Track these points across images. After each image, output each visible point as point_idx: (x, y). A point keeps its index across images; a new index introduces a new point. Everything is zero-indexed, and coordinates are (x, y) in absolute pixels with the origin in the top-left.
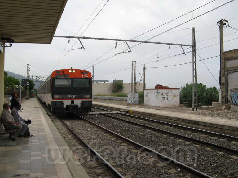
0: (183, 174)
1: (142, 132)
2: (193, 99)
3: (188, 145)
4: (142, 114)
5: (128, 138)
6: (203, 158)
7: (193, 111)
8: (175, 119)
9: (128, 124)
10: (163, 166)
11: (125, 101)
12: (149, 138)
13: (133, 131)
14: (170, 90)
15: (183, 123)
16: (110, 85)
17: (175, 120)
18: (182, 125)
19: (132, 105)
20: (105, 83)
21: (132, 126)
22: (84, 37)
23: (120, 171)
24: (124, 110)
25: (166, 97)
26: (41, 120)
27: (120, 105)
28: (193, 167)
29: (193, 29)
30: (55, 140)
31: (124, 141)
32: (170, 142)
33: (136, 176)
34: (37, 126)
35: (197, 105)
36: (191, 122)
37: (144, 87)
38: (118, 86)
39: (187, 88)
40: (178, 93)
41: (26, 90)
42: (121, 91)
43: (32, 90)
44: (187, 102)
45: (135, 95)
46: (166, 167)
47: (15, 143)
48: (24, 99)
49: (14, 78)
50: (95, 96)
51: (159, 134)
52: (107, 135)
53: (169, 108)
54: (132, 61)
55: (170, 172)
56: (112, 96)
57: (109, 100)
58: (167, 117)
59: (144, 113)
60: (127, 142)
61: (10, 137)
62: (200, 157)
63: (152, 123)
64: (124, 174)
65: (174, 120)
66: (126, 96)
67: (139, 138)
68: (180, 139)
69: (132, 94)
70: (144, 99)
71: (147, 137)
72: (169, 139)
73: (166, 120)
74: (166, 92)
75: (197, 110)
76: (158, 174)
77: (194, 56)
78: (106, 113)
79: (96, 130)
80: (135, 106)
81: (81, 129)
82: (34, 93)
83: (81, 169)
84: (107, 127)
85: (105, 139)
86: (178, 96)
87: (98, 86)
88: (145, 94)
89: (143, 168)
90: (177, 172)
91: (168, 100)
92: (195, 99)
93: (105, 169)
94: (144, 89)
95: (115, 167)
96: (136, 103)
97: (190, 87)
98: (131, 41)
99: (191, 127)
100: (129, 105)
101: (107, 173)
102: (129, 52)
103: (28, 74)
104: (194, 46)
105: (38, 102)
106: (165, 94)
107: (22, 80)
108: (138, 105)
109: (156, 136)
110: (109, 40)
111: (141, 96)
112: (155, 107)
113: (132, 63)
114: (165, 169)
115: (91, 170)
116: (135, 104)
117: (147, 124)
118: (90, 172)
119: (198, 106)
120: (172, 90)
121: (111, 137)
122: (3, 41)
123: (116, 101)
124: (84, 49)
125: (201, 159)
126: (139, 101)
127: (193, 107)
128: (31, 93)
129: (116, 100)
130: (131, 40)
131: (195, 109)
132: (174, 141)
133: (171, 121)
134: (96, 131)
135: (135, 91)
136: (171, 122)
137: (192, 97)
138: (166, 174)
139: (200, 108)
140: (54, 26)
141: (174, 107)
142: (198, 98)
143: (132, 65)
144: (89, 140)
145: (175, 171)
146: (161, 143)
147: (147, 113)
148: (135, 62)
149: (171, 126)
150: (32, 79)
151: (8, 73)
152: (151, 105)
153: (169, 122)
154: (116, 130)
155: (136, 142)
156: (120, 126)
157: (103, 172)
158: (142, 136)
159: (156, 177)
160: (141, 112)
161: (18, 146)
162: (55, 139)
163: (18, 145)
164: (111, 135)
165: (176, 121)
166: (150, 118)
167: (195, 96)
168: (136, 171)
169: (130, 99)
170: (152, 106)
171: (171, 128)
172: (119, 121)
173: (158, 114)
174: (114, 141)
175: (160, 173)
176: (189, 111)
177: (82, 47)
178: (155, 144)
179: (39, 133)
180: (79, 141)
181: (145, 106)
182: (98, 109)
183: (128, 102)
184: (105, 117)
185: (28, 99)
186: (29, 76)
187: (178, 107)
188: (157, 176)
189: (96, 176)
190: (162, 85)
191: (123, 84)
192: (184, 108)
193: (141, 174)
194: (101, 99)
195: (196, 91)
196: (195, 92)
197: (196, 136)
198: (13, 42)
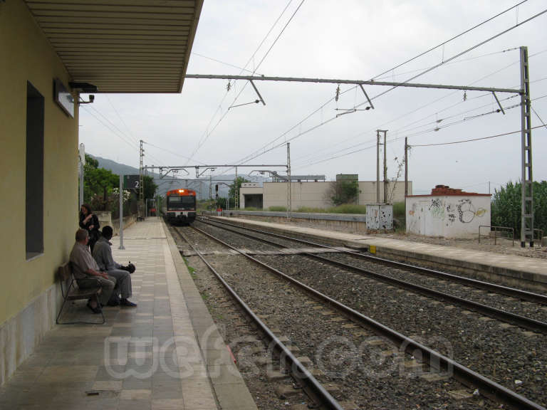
0: (485, 404)
1: (395, 297)
2: (523, 219)
3: (504, 331)
4: (400, 255)
5: (361, 311)
6: (539, 366)
7: (522, 248)
8: (475, 268)
9: (363, 278)
10: (437, 381)
11: (363, 225)
12: (410, 313)
13: (374, 294)
14: (466, 198)
15: (495, 277)
16: (327, 187)
17: (478, 270)
18: (493, 281)
19: (377, 233)
20: (316, 181)
21: (372, 283)
22: (263, 76)
23: (333, 389)
24: (356, 244)
25: (457, 214)
26: (164, 268)
27: (351, 233)
28: (512, 385)
29: (524, 52)
30: (188, 314)
31: (351, 317)
32: (461, 321)
33: (371, 404)
34: (153, 282)
35: (531, 233)
36: (514, 274)
37: (406, 192)
38: (346, 190)
39: (509, 193)
40: (486, 204)
41: (138, 200)
42: (353, 201)
43: (152, 198)
44: (508, 226)
45: (383, 210)
46: (446, 384)
47: (97, 319)
48: (132, 220)
49: (110, 172)
50: (294, 211)
51: (436, 303)
52: (313, 302)
53: (464, 240)
54: (378, 131)
55: (453, 396)
56: (331, 211)
57: (325, 222)
58: (458, 262)
59: (403, 252)
60: (357, 321)
61: (88, 305)
62: (530, 363)
63: (420, 276)
64: (342, 397)
65: (475, 270)
66: (364, 213)
67: (387, 312)
68: (485, 316)
69: (377, 208)
70: (405, 220)
71: (406, 310)
72: (459, 314)
73: (455, 268)
74: (459, 203)
75: (532, 245)
76: (423, 401)
77: (526, 116)
78: (316, 252)
79: (289, 290)
80: (384, 235)
81: (255, 288)
82: (156, 206)
83: (239, 384)
84: (314, 284)
85: (306, 313)
86: (486, 213)
87: (301, 188)
88: (408, 209)
89: (390, 384)
90: (470, 398)
91: (464, 222)
92: (528, 220)
93: (299, 384)
94: (406, 196)
95: (324, 380)
96: (388, 228)
97: (517, 190)
98: (372, 83)
99: (514, 287)
100: (371, 232)
101: (302, 395)
102: (368, 108)
103: (141, 162)
104: (524, 93)
105: (164, 227)
106: (456, 209)
107: (125, 176)
108: (390, 232)
109: (428, 308)
110: (321, 81)
111: (400, 213)
112: (431, 237)
113: (378, 135)
114: (442, 387)
115: (266, 385)
116: (384, 231)
117: (409, 278)
118: (264, 389)
119: (536, 237)
120: (472, 199)
121: (322, 307)
122: (74, 89)
123: (342, 224)
124: (264, 104)
125: (533, 366)
126: (395, 224)
127: (523, 239)
128: (150, 206)
129: (340, 221)
130: (372, 80)
131: (528, 244)
132: (469, 320)
133: (467, 271)
134: (289, 293)
135: (385, 201)
136: (467, 275)
137: (519, 215)
138: (444, 400)
139: (539, 243)
140: (183, 51)
141: (475, 239)
142: (535, 217)
143: (378, 139)
144: (269, 314)
145: (467, 396)
146: (439, 323)
147: (410, 253)
148: (385, 132)
149: (466, 283)
150: (153, 173)
151: (99, 161)
152: (422, 233)
153: (462, 274)
154: (334, 293)
155: (378, 320)
156: (345, 284)
157: (294, 391)
158: (394, 306)
159: (419, 407)
160: (396, 250)
161: (105, 326)
162: (190, 311)
163: (105, 324)
164: (322, 305)
165: (478, 273)
166: (416, 265)
167: (528, 212)
168: (372, 390)
169: (373, 220)
170: (424, 236)
171: (465, 288)
172: (343, 271)
173: (436, 255)
174: (327, 318)
175: (429, 397)
176: (514, 249)
177: (259, 99)
178: (425, 328)
179: (156, 298)
180: (247, 318)
181: (407, 235)
182: (298, 242)
183: (368, 225)
184: (311, 261)
185: (141, 219)
186: (143, 169)
187: (485, 238)
188: (420, 405)
189: (276, 400)
190: (448, 187)
191: (358, 185)
192: (501, 240)
193: (382, 399)
194: (306, 219)
195: (530, 202)
196: (528, 203)
197: (525, 310)
198: (96, 91)
